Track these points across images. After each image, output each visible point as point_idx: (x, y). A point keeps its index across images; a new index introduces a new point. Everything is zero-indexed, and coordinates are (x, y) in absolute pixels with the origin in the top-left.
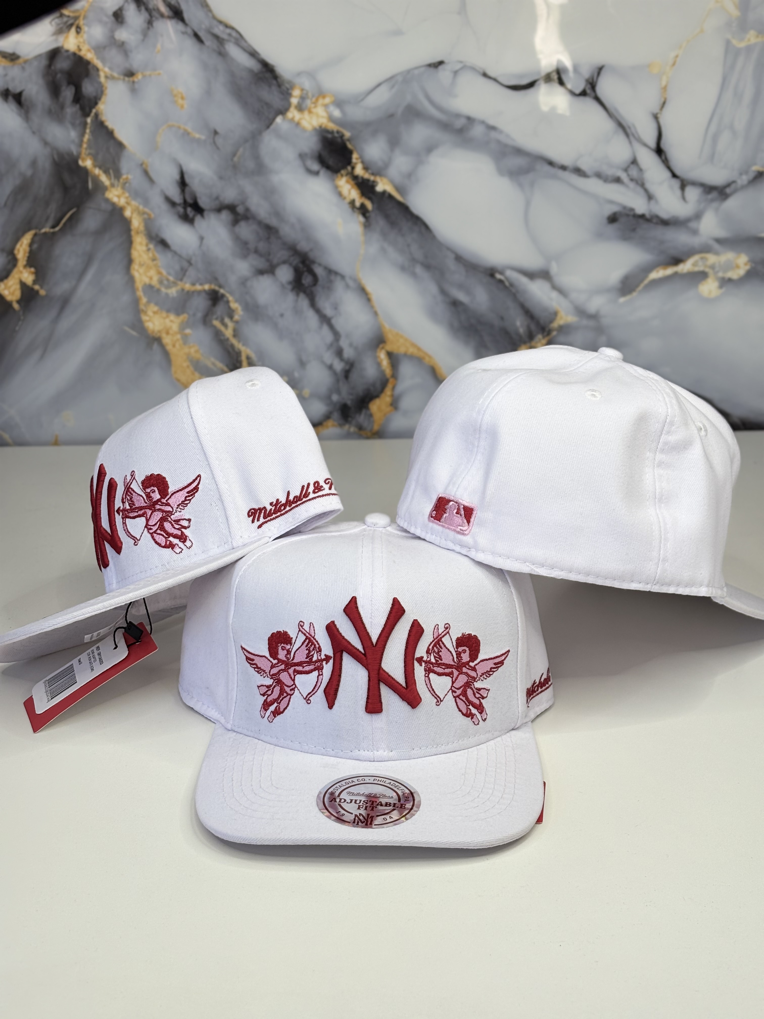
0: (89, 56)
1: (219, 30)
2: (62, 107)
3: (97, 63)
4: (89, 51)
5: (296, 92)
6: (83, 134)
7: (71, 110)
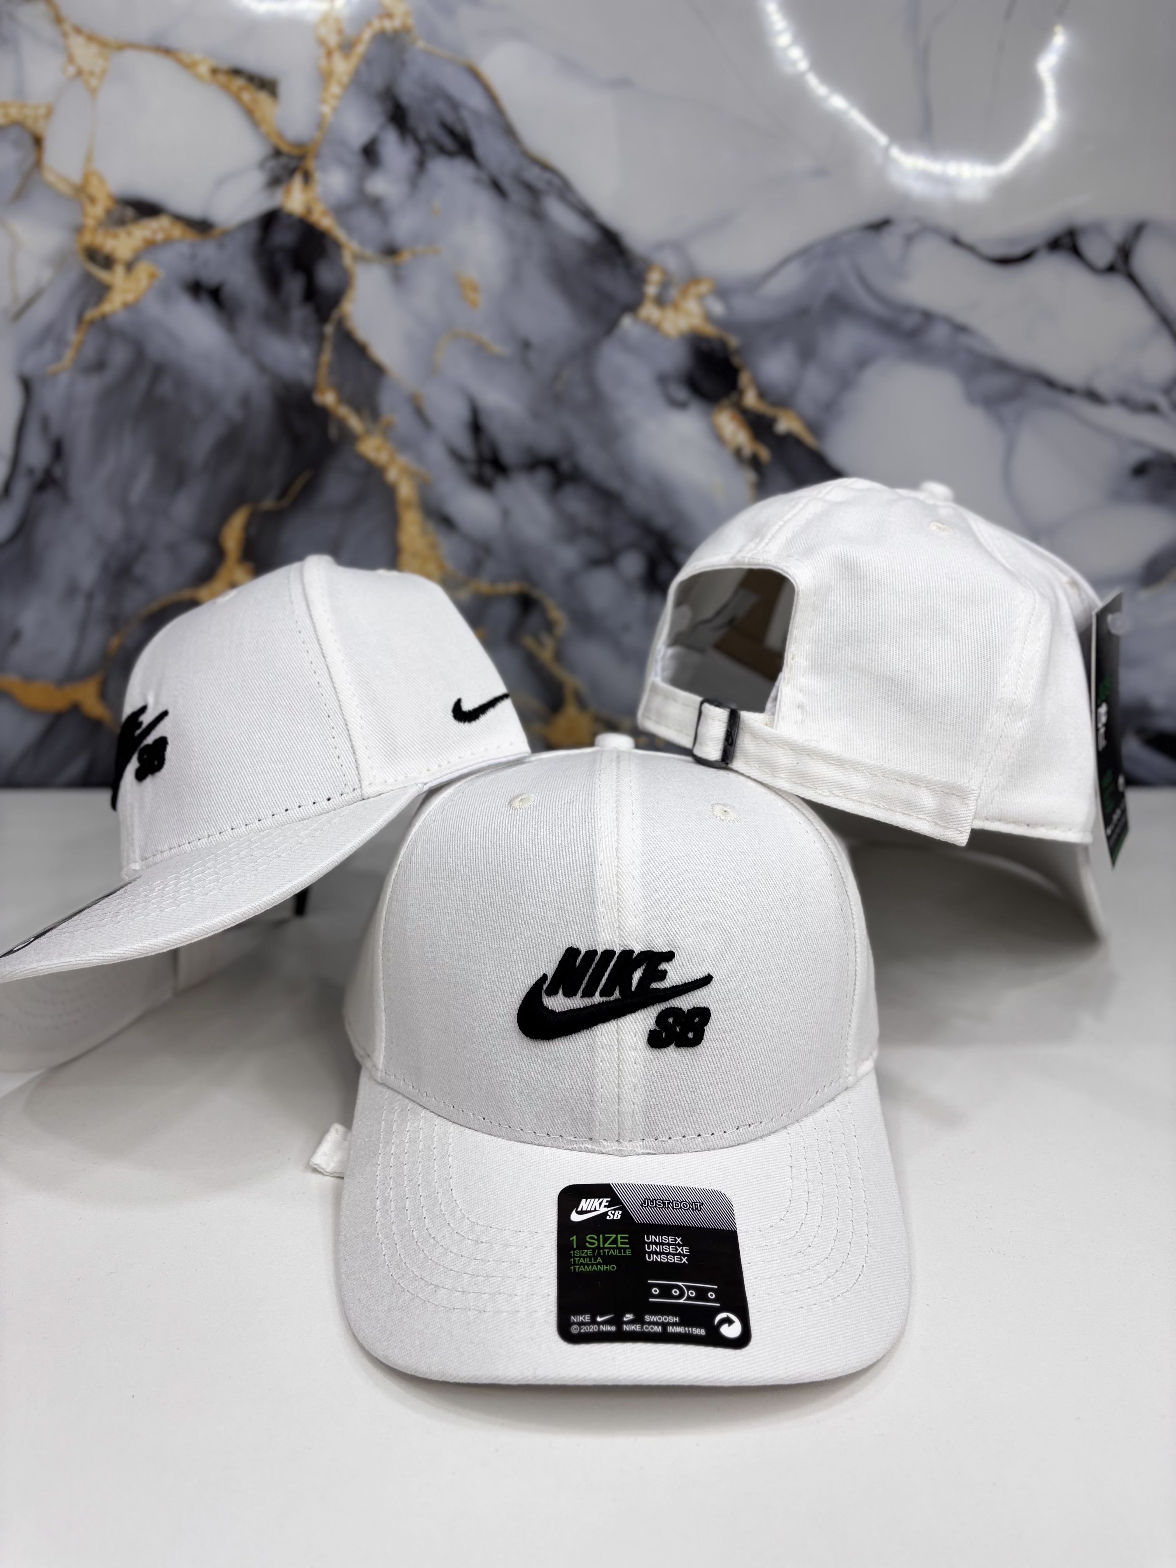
0: (325, 222)
1: (533, 174)
2: (285, 309)
3: (340, 234)
4: (325, 213)
5: (655, 277)
6: (318, 352)
7: (300, 314)
